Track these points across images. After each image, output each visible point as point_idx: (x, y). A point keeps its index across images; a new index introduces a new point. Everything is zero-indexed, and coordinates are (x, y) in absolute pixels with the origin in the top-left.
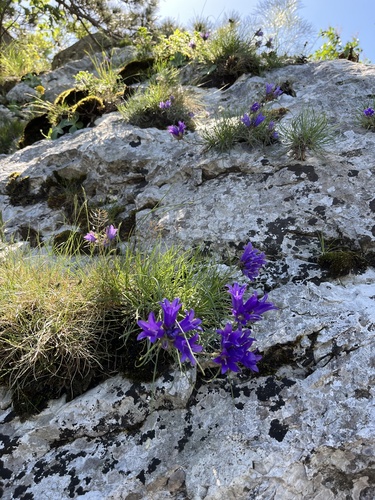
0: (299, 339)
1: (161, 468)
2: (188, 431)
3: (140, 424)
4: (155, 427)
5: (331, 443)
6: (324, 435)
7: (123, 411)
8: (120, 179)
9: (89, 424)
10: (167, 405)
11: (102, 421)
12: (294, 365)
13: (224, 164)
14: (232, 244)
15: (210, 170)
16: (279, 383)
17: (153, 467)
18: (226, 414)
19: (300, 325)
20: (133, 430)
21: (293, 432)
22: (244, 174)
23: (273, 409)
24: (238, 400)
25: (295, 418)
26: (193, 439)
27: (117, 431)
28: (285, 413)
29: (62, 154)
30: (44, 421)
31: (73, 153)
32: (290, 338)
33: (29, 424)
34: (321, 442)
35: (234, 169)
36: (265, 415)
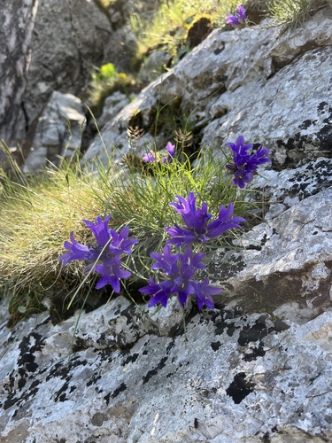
0: (309, 267)
1: (122, 395)
2: (162, 365)
3: (130, 346)
4: (140, 352)
5: (305, 425)
6: (299, 412)
7: (118, 329)
8: (206, 93)
9: (94, 335)
11: (103, 336)
12: (302, 302)
13: (298, 42)
14: (280, 143)
15: (281, 56)
16: (269, 323)
17: (117, 392)
18: (201, 352)
19: (317, 246)
20: (126, 348)
21: (259, 397)
22: (323, 47)
23: (248, 358)
24: (219, 338)
25: (269, 378)
26: (162, 372)
27: (114, 348)
28: (259, 367)
29: (164, 83)
30: (66, 328)
31: (172, 78)
32: (296, 265)
34: (292, 420)
35: (310, 46)
36: (234, 364)
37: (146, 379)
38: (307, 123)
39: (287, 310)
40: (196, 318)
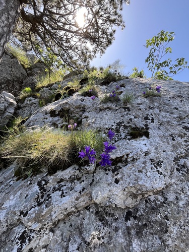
0: (124, 156)
1: (85, 190)
2: (93, 180)
3: (81, 178)
4: (84, 179)
5: (131, 185)
6: (129, 183)
7: (76, 174)
8: (78, 110)
9: (67, 177)
10: (88, 173)
11: (71, 177)
12: (122, 163)
13: (105, 107)
14: (107, 128)
15: (102, 108)
16: (118, 168)
17: (83, 190)
18: (103, 176)
19: (124, 152)
20: (79, 179)
21: (121, 182)
22: (111, 109)
23: (116, 175)
24: (107, 172)
25: (122, 178)
26: (94, 183)
27: (75, 180)
28: (119, 176)
29: (64, 104)
30: (56, 176)
31: (66, 103)
32: (121, 155)
33: (52, 177)
34: (129, 185)
35: (108, 108)
36: (113, 177)
37: (91, 185)
38: (112, 126)
39: (120, 164)
40: (98, 168)
